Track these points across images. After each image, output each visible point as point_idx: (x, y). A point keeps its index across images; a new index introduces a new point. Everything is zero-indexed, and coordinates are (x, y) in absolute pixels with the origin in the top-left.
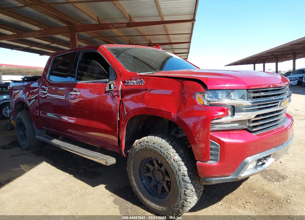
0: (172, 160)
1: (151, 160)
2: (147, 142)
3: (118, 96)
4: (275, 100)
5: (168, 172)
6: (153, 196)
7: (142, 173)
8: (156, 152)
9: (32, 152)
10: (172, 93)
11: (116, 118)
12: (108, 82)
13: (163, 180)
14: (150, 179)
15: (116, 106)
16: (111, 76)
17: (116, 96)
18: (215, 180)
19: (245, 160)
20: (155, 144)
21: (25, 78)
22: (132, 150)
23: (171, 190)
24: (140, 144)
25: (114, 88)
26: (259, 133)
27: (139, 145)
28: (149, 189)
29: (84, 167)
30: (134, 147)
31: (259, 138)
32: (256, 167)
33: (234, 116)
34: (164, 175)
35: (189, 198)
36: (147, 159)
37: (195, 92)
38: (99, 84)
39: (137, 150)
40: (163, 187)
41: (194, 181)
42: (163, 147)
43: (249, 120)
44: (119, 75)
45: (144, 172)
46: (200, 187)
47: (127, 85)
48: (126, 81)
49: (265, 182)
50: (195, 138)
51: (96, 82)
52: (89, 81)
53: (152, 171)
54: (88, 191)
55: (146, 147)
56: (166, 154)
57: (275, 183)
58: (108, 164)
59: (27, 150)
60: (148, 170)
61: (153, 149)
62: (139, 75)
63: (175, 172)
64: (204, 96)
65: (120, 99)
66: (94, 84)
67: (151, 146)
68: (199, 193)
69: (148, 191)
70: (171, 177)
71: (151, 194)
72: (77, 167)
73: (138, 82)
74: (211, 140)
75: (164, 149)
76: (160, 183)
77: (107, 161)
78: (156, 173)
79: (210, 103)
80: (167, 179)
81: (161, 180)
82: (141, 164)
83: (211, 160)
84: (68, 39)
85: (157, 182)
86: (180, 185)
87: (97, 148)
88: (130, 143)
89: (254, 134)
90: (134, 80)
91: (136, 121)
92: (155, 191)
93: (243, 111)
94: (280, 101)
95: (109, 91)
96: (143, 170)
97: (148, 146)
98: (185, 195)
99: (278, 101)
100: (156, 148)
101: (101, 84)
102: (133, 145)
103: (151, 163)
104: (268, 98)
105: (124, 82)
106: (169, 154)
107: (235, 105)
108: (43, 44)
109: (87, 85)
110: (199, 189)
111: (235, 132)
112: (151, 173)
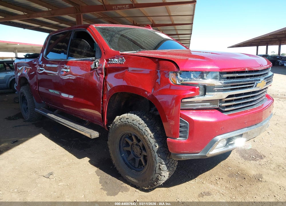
0: (148, 136)
1: (130, 135)
2: (127, 119)
3: (102, 74)
4: (251, 81)
5: (145, 147)
6: (131, 168)
7: (122, 147)
8: (134, 128)
9: (33, 124)
10: (150, 71)
11: (100, 94)
12: (94, 60)
13: (140, 154)
14: (129, 153)
15: (100, 83)
16: (97, 55)
17: (100, 73)
18: (184, 157)
19: (214, 138)
20: (134, 120)
21: (27, 55)
22: (112, 125)
23: (148, 164)
24: (121, 120)
25: (99, 66)
26: (231, 113)
27: (119, 121)
28: (127, 162)
29: (76, 139)
30: (114, 123)
31: (229, 118)
32: (226, 145)
33: (205, 95)
34: (141, 150)
35: (163, 172)
36: (127, 135)
37: (169, 72)
38: (86, 62)
39: (117, 126)
40: (140, 160)
41: (169, 156)
42: (142, 124)
43: (221, 100)
44: (104, 54)
45: (123, 146)
46: (174, 162)
47: (110, 64)
48: (109, 59)
49: (242, 160)
50: (167, 116)
51: (84, 60)
52: (78, 59)
53: (130, 146)
54: (75, 161)
55: (126, 124)
56: (144, 131)
57: (252, 162)
58: (93, 138)
59: (28, 121)
60: (127, 144)
61: (132, 125)
62: (121, 54)
63: (151, 148)
64: (177, 75)
65: (104, 77)
66: (82, 61)
67: (130, 122)
68: (173, 168)
69: (126, 164)
70: (147, 152)
71: (128, 166)
72: (70, 139)
73: (120, 60)
74: (180, 118)
75: (142, 126)
76: (138, 157)
77: (91, 134)
78: (134, 148)
79: (181, 82)
80: (144, 153)
81: (138, 154)
82: (121, 138)
83: (180, 137)
84: (74, 19)
85: (135, 156)
86: (155, 160)
87: (86, 122)
88: (111, 119)
89: (226, 114)
90: (116, 59)
91: (118, 98)
92: (133, 164)
93: (214, 91)
94: (256, 82)
95: (94, 69)
96: (123, 144)
97: (127, 123)
98: (160, 169)
99: (253, 82)
100: (134, 125)
101: (88, 62)
102: (114, 121)
103: (130, 138)
104: (243, 79)
105: (107, 60)
106: (146, 130)
107: (206, 85)
108: (52, 24)
109: (76, 62)
110: (173, 164)
111: (206, 111)
112: (130, 147)
